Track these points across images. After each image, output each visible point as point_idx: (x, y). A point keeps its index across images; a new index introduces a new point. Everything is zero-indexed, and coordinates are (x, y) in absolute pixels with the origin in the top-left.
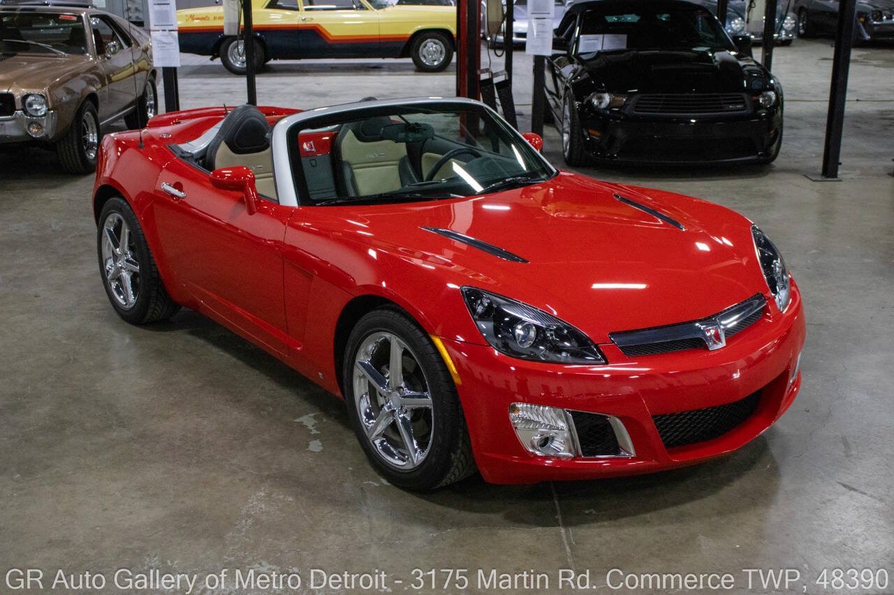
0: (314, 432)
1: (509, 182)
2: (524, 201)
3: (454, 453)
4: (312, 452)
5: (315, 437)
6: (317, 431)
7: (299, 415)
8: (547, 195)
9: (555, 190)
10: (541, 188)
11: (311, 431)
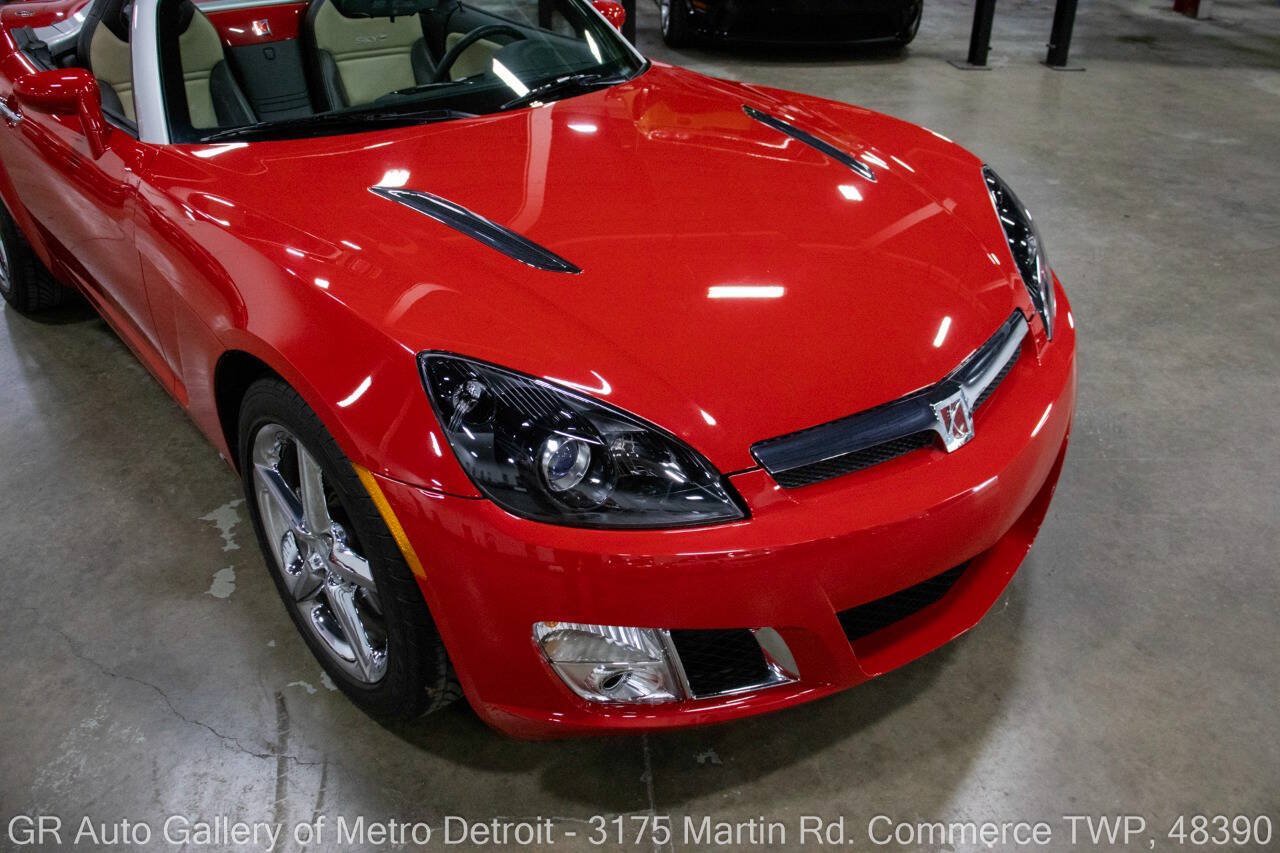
0: (231, 546)
1: (563, 83)
2: (609, 104)
3: (432, 684)
4: (217, 599)
5: (229, 559)
6: (235, 543)
7: (210, 508)
8: (638, 98)
9: (650, 91)
10: (632, 88)
11: (224, 543)
